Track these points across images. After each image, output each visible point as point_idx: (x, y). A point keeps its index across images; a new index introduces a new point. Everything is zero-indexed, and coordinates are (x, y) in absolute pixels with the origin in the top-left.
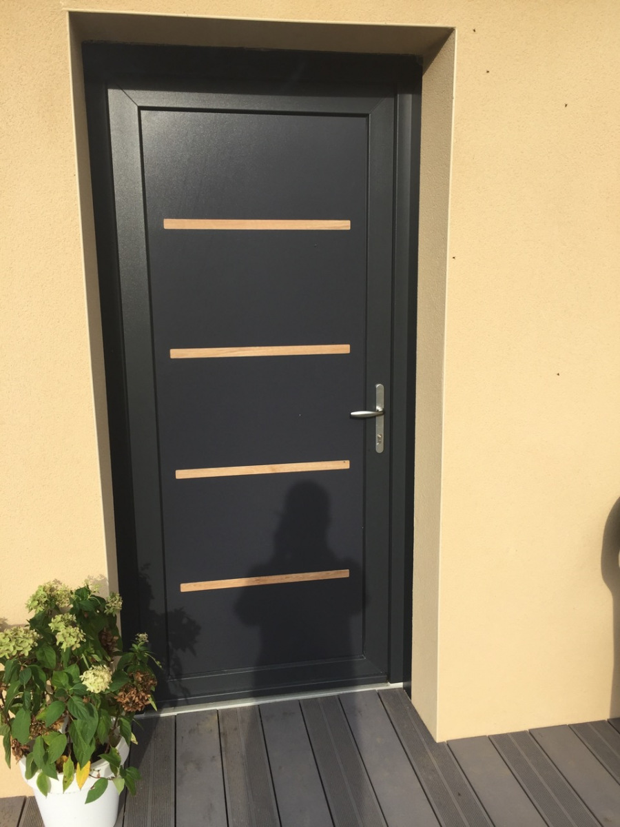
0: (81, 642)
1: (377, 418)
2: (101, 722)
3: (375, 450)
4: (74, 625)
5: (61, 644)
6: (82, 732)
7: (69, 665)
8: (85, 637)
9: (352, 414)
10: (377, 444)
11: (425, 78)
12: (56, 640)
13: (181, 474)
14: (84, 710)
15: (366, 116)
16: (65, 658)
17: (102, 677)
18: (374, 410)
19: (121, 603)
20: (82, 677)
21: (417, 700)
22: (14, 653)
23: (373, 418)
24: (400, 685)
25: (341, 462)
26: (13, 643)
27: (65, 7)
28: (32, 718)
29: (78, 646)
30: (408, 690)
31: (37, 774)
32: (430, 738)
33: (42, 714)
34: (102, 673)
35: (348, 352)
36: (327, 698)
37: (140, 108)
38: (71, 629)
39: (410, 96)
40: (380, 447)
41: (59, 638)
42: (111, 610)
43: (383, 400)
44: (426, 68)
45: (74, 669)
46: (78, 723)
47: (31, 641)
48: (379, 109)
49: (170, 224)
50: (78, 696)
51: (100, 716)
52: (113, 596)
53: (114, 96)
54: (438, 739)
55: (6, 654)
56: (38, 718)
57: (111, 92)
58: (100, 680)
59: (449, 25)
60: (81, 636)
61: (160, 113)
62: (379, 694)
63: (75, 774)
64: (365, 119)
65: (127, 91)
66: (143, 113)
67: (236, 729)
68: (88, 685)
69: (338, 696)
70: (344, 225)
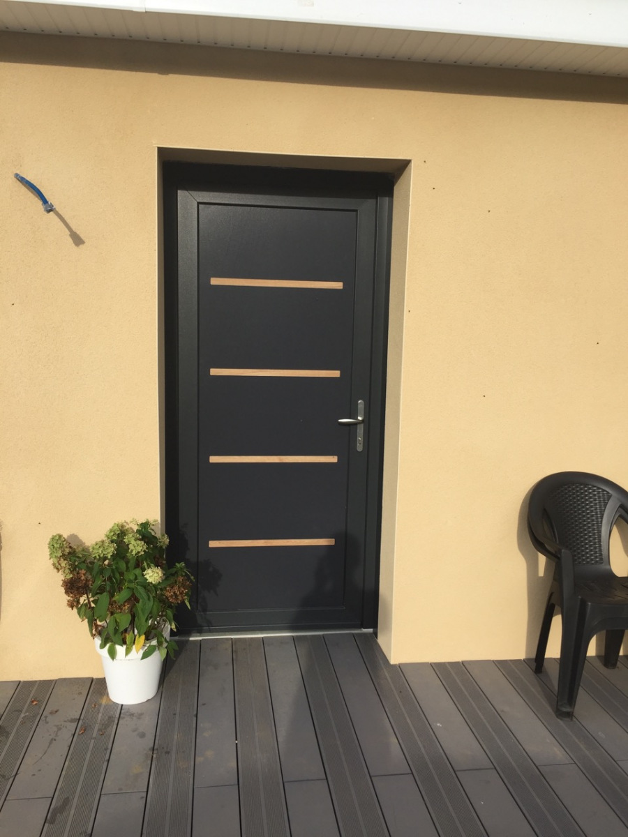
0: (144, 551)
1: (358, 425)
2: (155, 606)
3: (357, 451)
4: (140, 540)
5: (132, 551)
6: (142, 610)
7: (135, 568)
8: (147, 548)
9: (340, 421)
10: (358, 444)
11: (395, 188)
12: (129, 549)
13: (214, 459)
14: (144, 595)
15: (356, 211)
16: (132, 563)
17: (157, 573)
18: (357, 419)
19: (168, 540)
20: (145, 573)
21: (381, 640)
22: (102, 555)
23: (355, 424)
24: (371, 630)
25: (331, 457)
26: (102, 549)
27: (155, 144)
28: (110, 599)
29: (143, 553)
30: (375, 634)
31: (108, 645)
32: (386, 661)
33: (116, 598)
34: (158, 571)
35: (339, 376)
36: (313, 636)
37: (199, 203)
38: (139, 542)
39: (387, 198)
40: (360, 448)
41: (131, 547)
42: (162, 544)
43: (363, 413)
44: (397, 182)
45: (138, 571)
46: (139, 605)
47: (113, 549)
48: (366, 207)
49: (215, 281)
50: (141, 586)
51: (154, 602)
52: (163, 535)
53: (182, 195)
54: (392, 662)
55: (97, 555)
56: (114, 599)
57: (179, 191)
58: (156, 575)
59: (408, 158)
60: (145, 547)
61: (213, 207)
62: (353, 635)
63: (134, 646)
64: (355, 213)
65: (191, 192)
66: (200, 206)
67: (244, 649)
68: (148, 578)
69: (323, 635)
70: (338, 285)
